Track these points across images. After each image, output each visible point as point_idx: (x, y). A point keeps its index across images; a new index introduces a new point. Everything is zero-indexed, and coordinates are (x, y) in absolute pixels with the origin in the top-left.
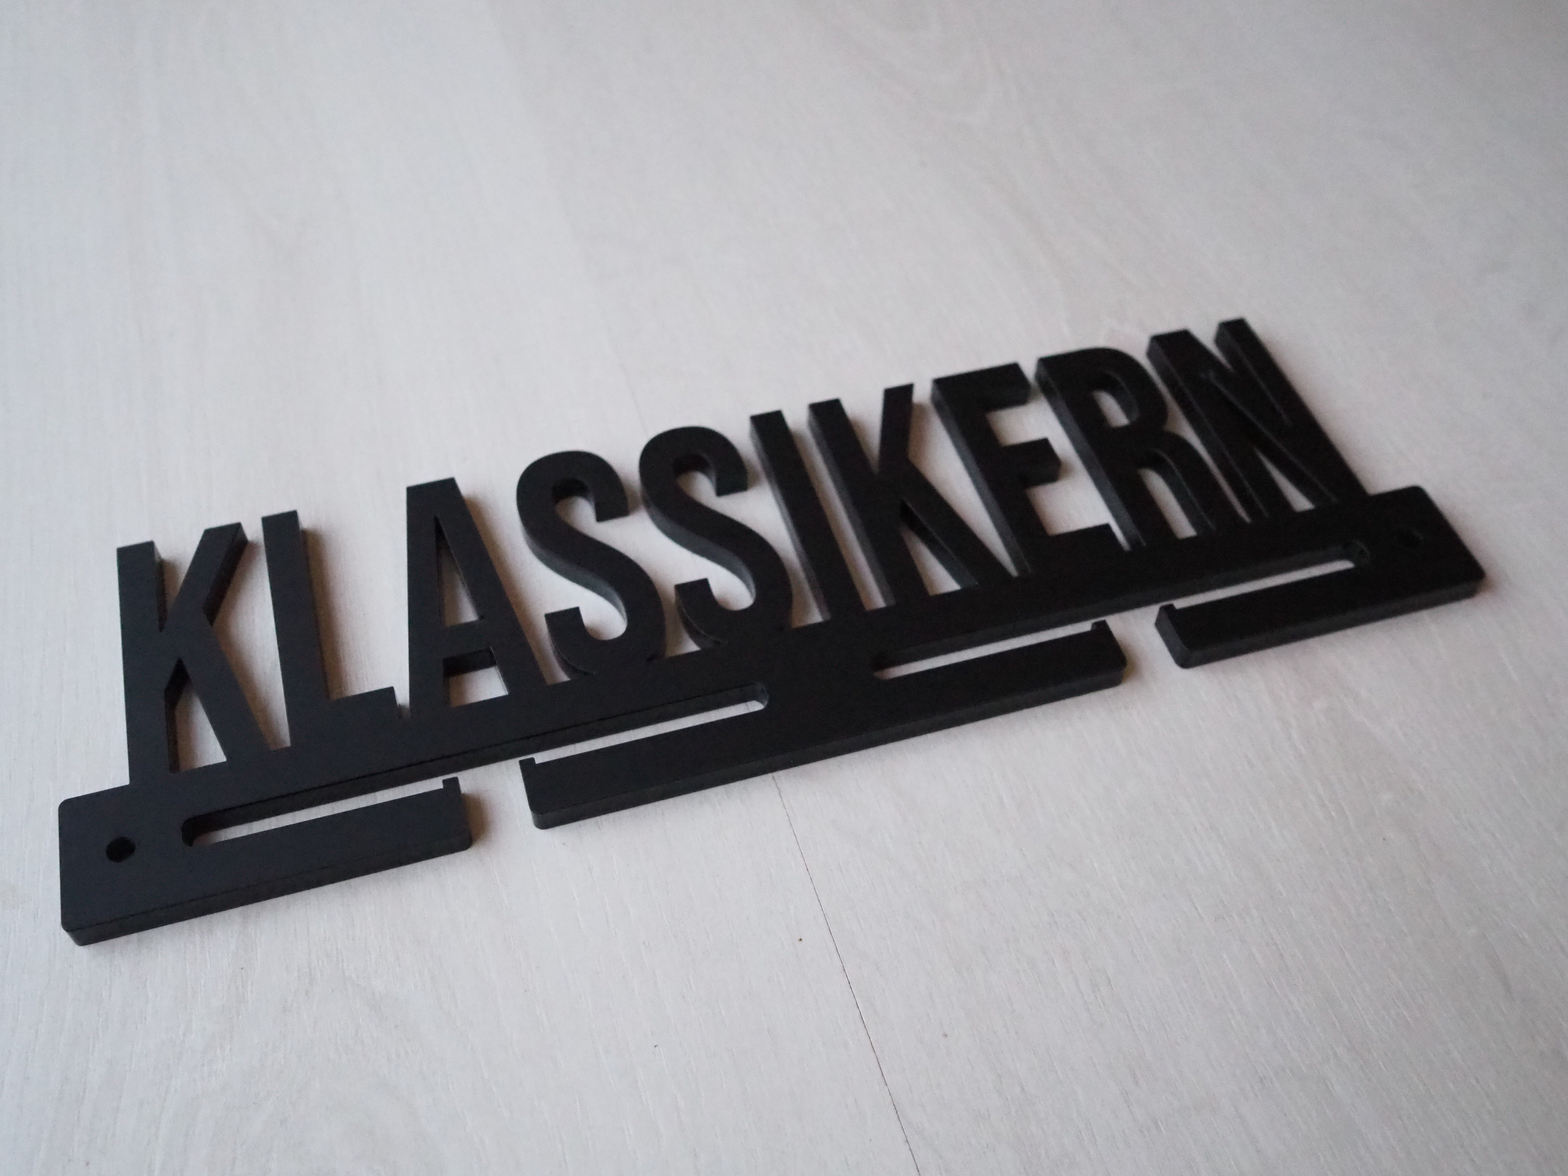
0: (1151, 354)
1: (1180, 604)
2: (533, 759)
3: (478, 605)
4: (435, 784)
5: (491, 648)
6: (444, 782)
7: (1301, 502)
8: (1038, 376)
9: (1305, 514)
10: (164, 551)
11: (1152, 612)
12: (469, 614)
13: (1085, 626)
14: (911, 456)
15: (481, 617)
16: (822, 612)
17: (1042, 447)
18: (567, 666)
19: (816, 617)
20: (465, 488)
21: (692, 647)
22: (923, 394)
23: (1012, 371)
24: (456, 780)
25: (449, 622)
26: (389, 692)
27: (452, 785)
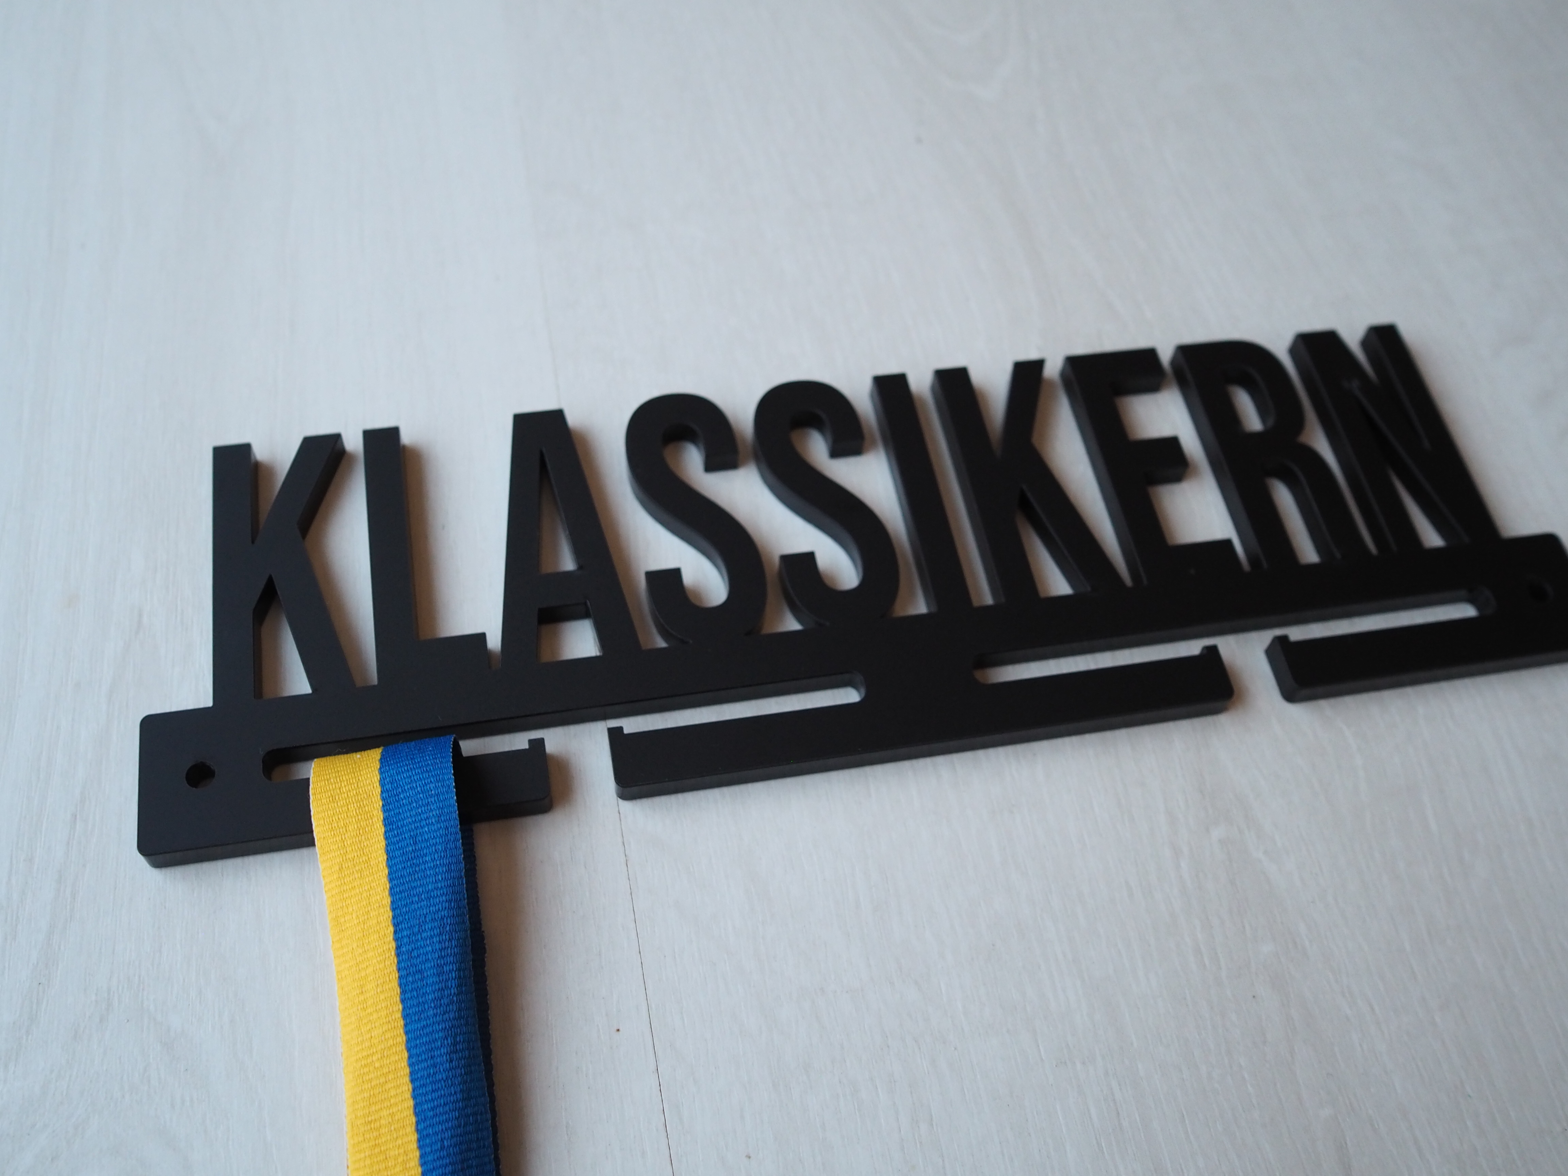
0: (1293, 351)
1: (1297, 633)
2: (621, 729)
3: (578, 553)
5: (589, 604)
6: (530, 741)
7: (1432, 538)
8: (1174, 362)
9: (1437, 551)
10: (260, 453)
12: (568, 564)
14: (1035, 440)
15: (580, 567)
16: (928, 604)
17: (1172, 444)
18: (665, 634)
19: (921, 607)
20: (573, 419)
21: (792, 625)
22: (1053, 369)
23: (1149, 356)
24: (541, 742)
25: (547, 568)
26: (481, 638)
27: (538, 745)
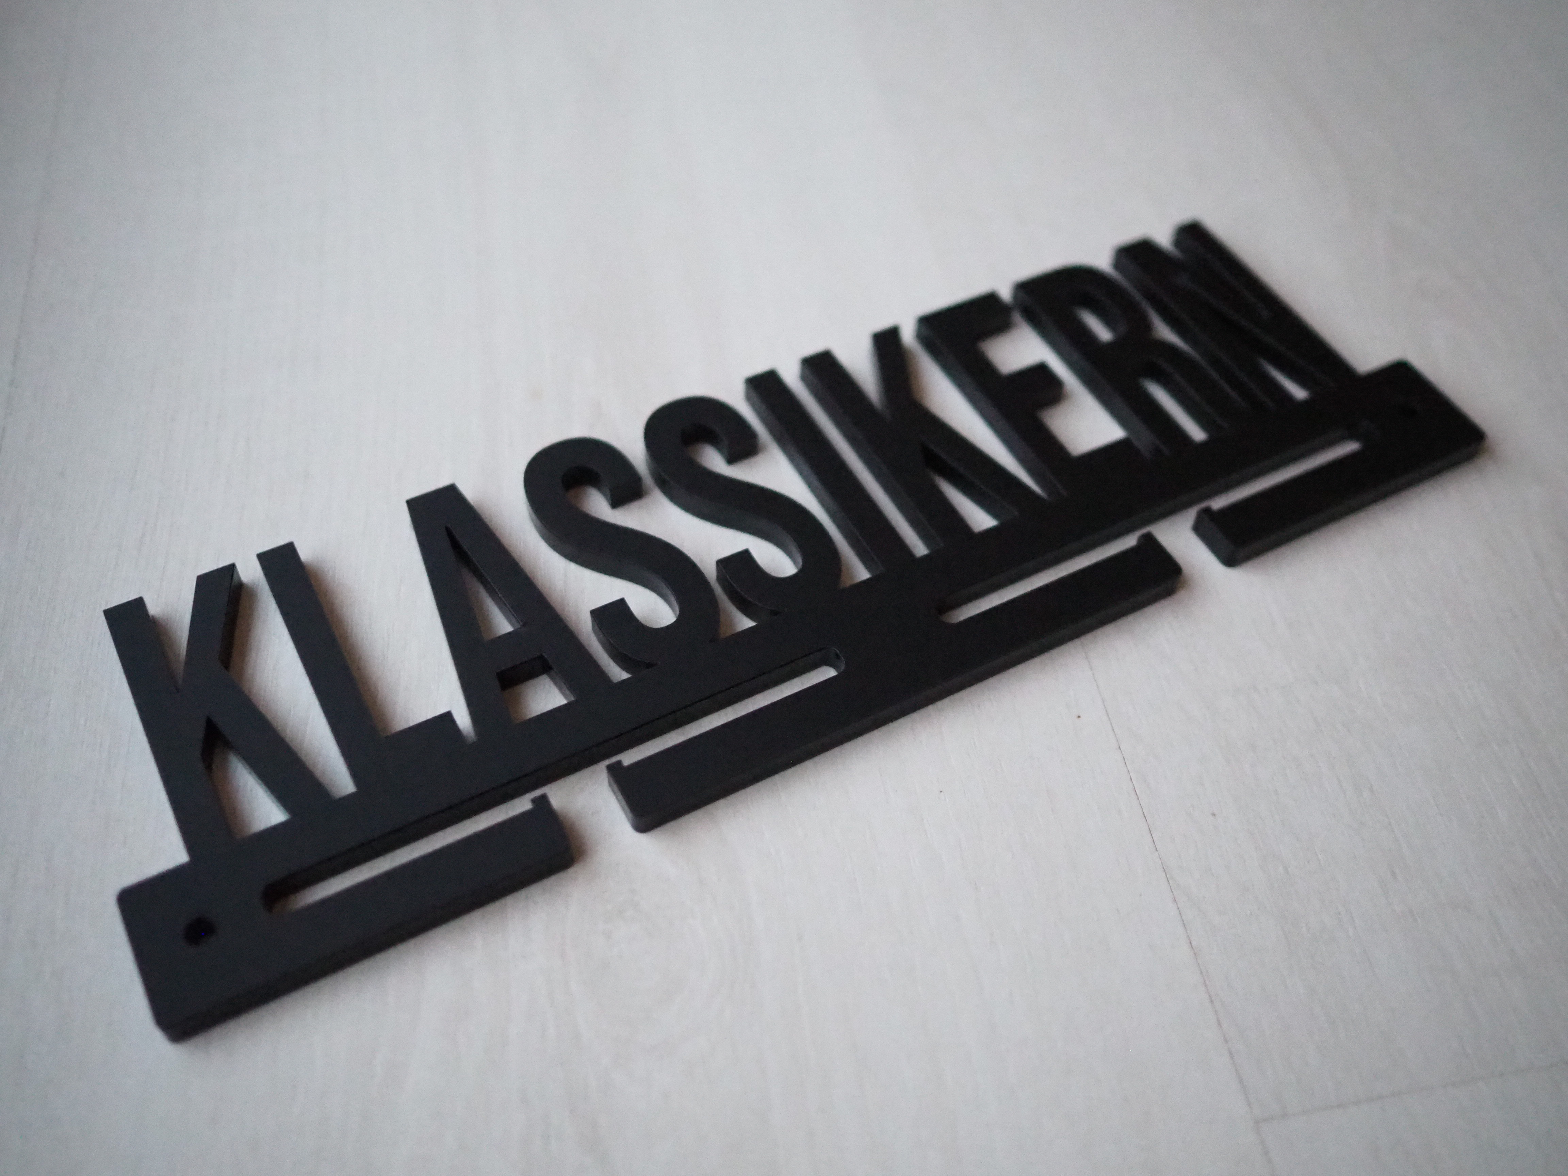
0: (1118, 264)
1: (1218, 503)
2: (619, 762)
4: (522, 805)
5: (545, 656)
6: (534, 801)
7: (1299, 393)
8: (1016, 299)
10: (156, 609)
11: (1189, 516)
13: (1129, 541)
14: (918, 398)
15: (518, 627)
16: (868, 569)
17: (1041, 371)
18: (623, 663)
19: (863, 574)
21: (746, 623)
22: (908, 333)
23: (990, 301)
24: (544, 798)
26: (447, 718)
27: (542, 802)
